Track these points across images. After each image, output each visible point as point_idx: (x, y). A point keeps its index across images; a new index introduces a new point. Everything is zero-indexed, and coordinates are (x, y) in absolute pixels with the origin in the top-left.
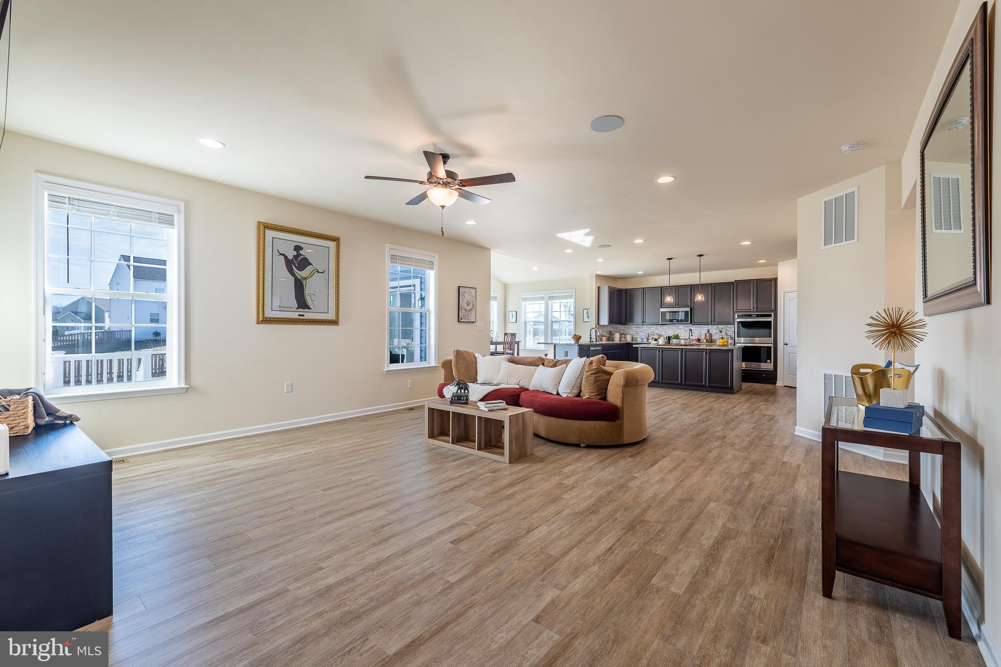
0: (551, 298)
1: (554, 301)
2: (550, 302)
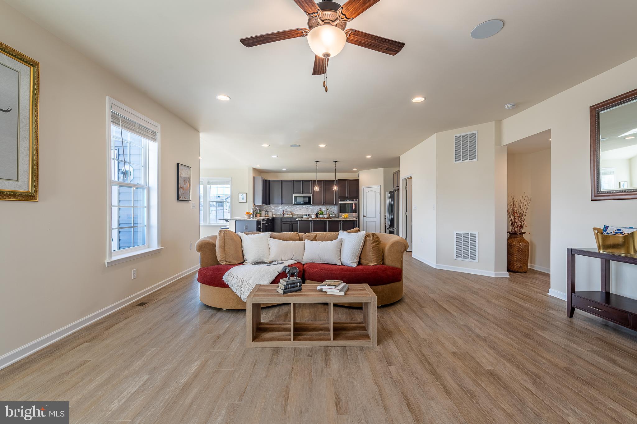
0: (209, 183)
1: (212, 186)
2: (208, 186)
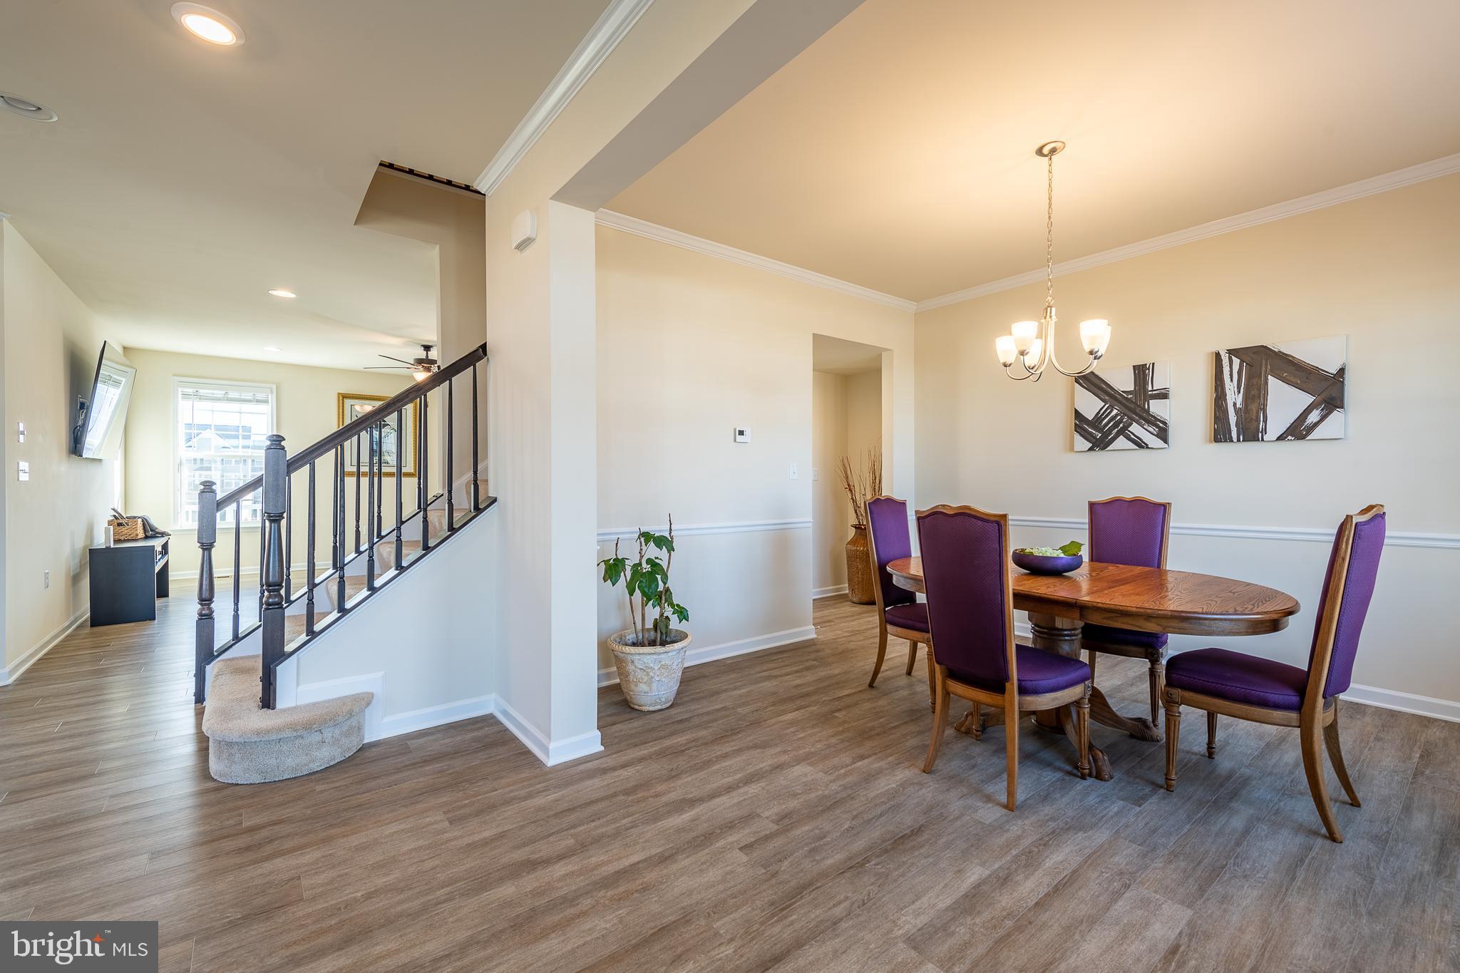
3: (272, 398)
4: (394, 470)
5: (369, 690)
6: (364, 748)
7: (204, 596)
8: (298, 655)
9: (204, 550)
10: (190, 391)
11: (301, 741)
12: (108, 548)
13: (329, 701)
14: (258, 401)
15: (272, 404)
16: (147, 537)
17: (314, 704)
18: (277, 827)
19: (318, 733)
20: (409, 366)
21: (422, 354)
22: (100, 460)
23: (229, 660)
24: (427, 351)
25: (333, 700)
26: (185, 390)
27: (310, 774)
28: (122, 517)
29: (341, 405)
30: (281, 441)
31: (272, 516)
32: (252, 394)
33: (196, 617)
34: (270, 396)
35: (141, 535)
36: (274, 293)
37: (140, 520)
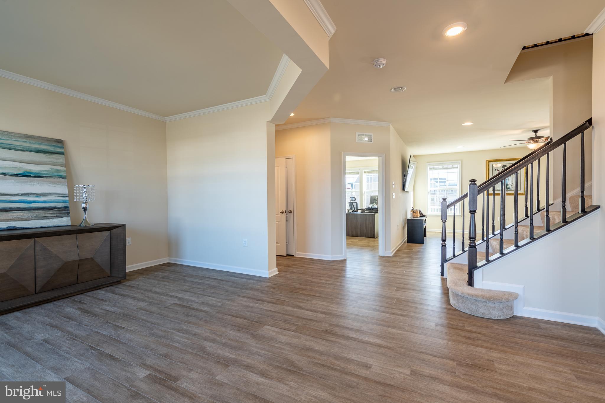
3: (459, 166)
4: (513, 192)
5: (517, 292)
6: (514, 317)
7: (443, 239)
8: (483, 268)
9: (443, 222)
10: (432, 167)
11: (486, 304)
12: (411, 219)
13: (497, 291)
14: (454, 168)
15: (459, 168)
16: (420, 217)
17: (490, 290)
18: (479, 335)
19: (493, 303)
20: (526, 142)
21: (533, 135)
22: (408, 192)
23: (452, 263)
24: (536, 133)
25: (499, 291)
26: (430, 167)
27: (489, 319)
28: (414, 210)
29: (488, 165)
30: (475, 182)
31: (471, 212)
32: (452, 165)
33: (441, 246)
34: (458, 165)
35: (419, 216)
36: (464, 125)
37: (419, 211)
